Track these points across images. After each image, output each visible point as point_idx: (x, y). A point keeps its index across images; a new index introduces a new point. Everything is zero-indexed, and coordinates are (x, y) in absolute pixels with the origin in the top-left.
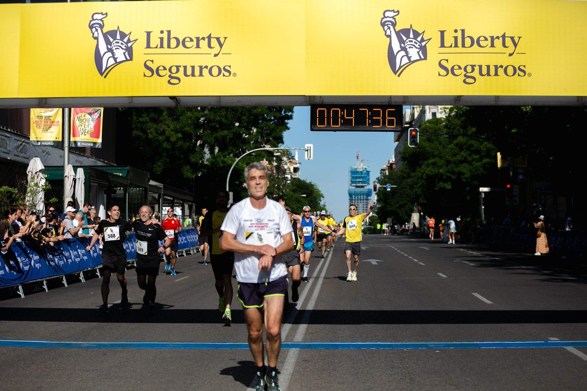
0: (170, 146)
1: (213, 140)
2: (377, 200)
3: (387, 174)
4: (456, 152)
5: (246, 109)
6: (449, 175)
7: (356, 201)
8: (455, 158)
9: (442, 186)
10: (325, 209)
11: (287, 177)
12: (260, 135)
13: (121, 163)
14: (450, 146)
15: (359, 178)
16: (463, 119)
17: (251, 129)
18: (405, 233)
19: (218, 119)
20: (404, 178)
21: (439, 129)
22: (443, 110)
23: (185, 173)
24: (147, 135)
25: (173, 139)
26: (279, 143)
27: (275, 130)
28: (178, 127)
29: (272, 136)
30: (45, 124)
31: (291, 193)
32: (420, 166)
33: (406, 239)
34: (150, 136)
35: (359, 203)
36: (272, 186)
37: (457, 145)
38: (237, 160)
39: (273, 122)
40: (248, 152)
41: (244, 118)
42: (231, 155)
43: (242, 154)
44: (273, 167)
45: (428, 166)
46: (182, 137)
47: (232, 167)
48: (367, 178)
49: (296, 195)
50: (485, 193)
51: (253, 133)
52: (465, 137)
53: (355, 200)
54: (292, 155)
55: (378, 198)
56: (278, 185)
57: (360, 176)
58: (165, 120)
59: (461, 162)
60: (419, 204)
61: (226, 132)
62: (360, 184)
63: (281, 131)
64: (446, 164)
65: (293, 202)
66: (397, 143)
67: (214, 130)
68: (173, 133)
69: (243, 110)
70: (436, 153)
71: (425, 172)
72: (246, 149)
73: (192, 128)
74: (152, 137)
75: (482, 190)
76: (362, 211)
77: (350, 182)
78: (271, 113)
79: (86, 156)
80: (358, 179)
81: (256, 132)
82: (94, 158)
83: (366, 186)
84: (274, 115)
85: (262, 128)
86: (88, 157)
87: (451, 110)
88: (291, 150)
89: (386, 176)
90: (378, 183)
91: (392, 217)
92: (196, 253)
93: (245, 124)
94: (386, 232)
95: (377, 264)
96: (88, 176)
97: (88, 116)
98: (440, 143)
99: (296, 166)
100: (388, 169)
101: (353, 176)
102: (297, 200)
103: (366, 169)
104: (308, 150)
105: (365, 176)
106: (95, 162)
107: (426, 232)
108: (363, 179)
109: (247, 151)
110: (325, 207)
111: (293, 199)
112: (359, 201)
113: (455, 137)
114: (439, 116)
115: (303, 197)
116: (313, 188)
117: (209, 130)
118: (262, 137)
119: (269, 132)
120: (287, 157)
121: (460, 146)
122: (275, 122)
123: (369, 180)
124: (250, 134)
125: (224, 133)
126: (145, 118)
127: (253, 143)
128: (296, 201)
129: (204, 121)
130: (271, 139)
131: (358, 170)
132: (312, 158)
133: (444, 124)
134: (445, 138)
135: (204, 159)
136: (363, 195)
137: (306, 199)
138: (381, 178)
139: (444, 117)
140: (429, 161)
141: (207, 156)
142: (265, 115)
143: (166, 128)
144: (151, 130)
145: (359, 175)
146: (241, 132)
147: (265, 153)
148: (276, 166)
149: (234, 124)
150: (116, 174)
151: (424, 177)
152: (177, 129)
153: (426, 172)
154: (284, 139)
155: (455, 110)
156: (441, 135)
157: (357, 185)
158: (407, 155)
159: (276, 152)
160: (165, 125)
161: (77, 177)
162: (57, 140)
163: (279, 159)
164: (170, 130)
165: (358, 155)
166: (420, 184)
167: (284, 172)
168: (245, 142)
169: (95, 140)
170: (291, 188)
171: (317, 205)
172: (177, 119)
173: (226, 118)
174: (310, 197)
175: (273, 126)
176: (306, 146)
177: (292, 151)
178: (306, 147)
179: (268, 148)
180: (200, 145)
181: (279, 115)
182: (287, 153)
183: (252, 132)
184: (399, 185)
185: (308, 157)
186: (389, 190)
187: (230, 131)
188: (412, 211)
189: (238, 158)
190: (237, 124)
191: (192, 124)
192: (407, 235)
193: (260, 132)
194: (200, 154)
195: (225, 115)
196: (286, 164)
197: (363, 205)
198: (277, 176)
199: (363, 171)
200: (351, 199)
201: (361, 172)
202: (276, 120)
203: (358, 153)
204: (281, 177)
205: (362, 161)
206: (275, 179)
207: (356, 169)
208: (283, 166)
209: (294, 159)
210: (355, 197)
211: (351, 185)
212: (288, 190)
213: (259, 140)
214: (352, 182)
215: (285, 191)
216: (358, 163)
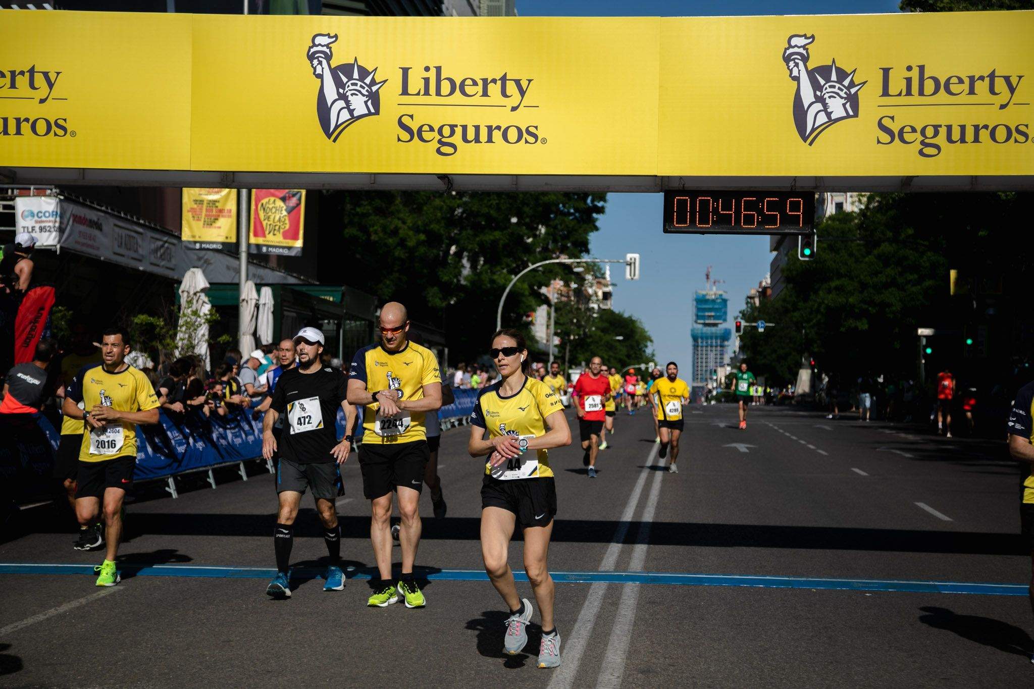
0: (407, 255)
1: (476, 246)
2: (739, 348)
3: (757, 303)
4: (878, 268)
5: (531, 195)
6: (865, 306)
7: (704, 349)
8: (875, 279)
9: (853, 325)
10: (653, 361)
11: (593, 308)
12: (551, 237)
13: (327, 280)
14: (867, 259)
15: (710, 310)
16: (891, 213)
17: (537, 229)
18: (787, 402)
19: (485, 210)
20: (787, 311)
21: (850, 230)
22: (857, 199)
23: (430, 299)
24: (369, 235)
25: (411, 243)
26: (581, 252)
27: (576, 230)
28: (420, 223)
29: (571, 240)
30: (208, 213)
31: (599, 333)
32: (816, 292)
33: (790, 412)
34: (374, 237)
35: (709, 352)
36: (569, 321)
37: (879, 257)
38: (515, 279)
39: (573, 217)
40: (531, 267)
41: (526, 209)
42: (505, 271)
43: (521, 268)
44: (570, 290)
45: (829, 291)
46: (425, 239)
47: (507, 290)
48: (723, 310)
49: (607, 338)
50: (926, 337)
51: (540, 236)
52: (894, 245)
53: (702, 347)
54: (603, 272)
55: (742, 344)
56: (578, 321)
57: (711, 306)
58: (399, 211)
59: (886, 286)
60: (812, 354)
61: (497, 234)
62: (711, 319)
63: (586, 232)
64: (860, 289)
65: (601, 348)
66: (775, 253)
67: (478, 229)
68: (411, 233)
69: (526, 198)
70: (843, 271)
71: (823, 303)
72: (528, 260)
73: (443, 225)
74: (377, 239)
75: (922, 332)
76: (714, 364)
77: (694, 318)
78: (570, 203)
79: (270, 268)
80: (708, 312)
81: (546, 233)
82: (283, 271)
83: (721, 323)
84: (575, 205)
85: (555, 228)
86: (273, 269)
87: (870, 200)
88: (599, 264)
89: (756, 307)
90: (742, 319)
91: (765, 376)
92: (449, 429)
93: (527, 220)
94: (755, 400)
95: (747, 451)
96: (279, 300)
97: (279, 203)
98: (851, 255)
99: (607, 289)
100: (760, 297)
101: (700, 306)
102: (609, 346)
103: (721, 295)
104: (630, 264)
105: (720, 307)
106: (285, 278)
107: (823, 401)
108: (716, 312)
109: (530, 264)
110: (655, 358)
111: (602, 343)
112: (709, 348)
113: (877, 244)
114: (848, 208)
115: (619, 341)
116: (634, 327)
117: (471, 229)
118: (555, 241)
119: (566, 233)
120: (592, 275)
121: (885, 260)
122: (576, 217)
123: (725, 313)
125: (494, 236)
126: (365, 208)
127: (540, 252)
128: (606, 346)
129: (463, 213)
130: (569, 245)
131: (708, 297)
132: (637, 277)
133: (856, 221)
134: (859, 245)
135: (460, 275)
136: (716, 338)
137: (623, 343)
138: (747, 311)
139: (856, 210)
140: (831, 284)
141: (466, 271)
142: (561, 205)
143: (400, 224)
144: (375, 228)
145: (709, 304)
146: (521, 233)
147: (559, 268)
148: (575, 290)
149: (510, 220)
150: (323, 297)
151: (822, 310)
152: (418, 226)
153: (826, 302)
154: (590, 246)
155: (877, 199)
156: (852, 241)
157: (707, 322)
158: (794, 273)
159: (575, 267)
160: (399, 219)
161: (262, 301)
162: (229, 241)
163: (580, 279)
164: (406, 227)
165: (709, 272)
166: (814, 321)
167: (588, 298)
168: (528, 249)
169: (290, 243)
170: (600, 325)
171: (641, 354)
172: (419, 210)
173: (498, 209)
174: (630, 341)
175: (573, 223)
176: (629, 256)
177: (601, 265)
178: (628, 259)
179: (565, 259)
180: (455, 253)
181: (584, 206)
182: (594, 269)
183: (538, 233)
184: (777, 323)
185: (631, 275)
186: (761, 330)
187: (505, 232)
188: (800, 366)
189: (516, 276)
190: (514, 220)
191: (443, 218)
192: (790, 404)
193: (552, 234)
194: (456, 267)
195: (498, 204)
196: (591, 287)
197: (716, 354)
198: (576, 306)
199: (717, 299)
200: (696, 344)
201: (713, 301)
202: (577, 215)
203: (708, 268)
204: (582, 307)
205: (715, 283)
206: (574, 310)
207: (704, 296)
208: (586, 290)
209: (604, 278)
210: (702, 342)
211: (696, 322)
212: (594, 329)
213: (550, 247)
214: (698, 317)
215: (590, 330)
216: (708, 285)
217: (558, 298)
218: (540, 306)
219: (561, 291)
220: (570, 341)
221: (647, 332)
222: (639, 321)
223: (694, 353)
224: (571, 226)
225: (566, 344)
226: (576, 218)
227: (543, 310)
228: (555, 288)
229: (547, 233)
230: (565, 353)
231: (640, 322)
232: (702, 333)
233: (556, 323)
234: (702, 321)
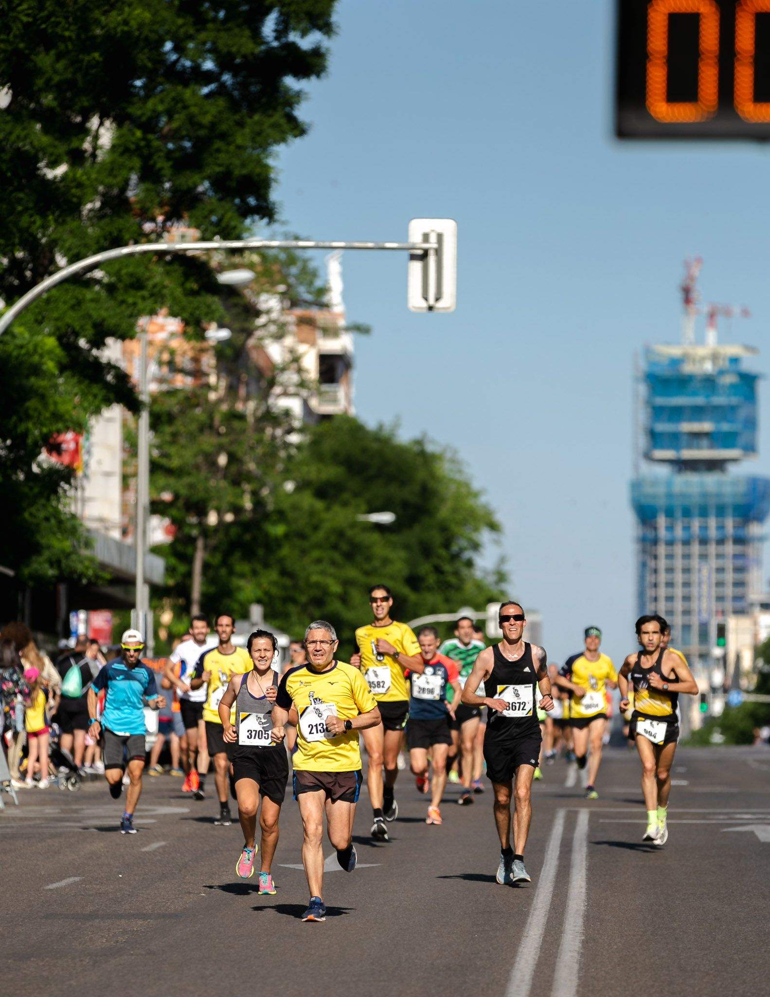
7: (679, 550)
11: (287, 413)
12: (137, 162)
15: (698, 412)
17: (82, 130)
26: (246, 212)
27: (223, 136)
29: (208, 171)
31: (308, 500)
35: (695, 563)
36: (200, 459)
39: (213, 86)
40: (66, 269)
41: (44, 60)
44: (203, 351)
48: (742, 413)
49: (338, 518)
51: (94, 155)
53: (670, 543)
54: (318, 283)
56: (232, 459)
57: (700, 400)
62: (699, 447)
63: (262, 142)
65: (316, 554)
69: (44, 14)
72: (53, 244)
76: (714, 605)
77: (643, 441)
78: (202, 36)
80: (690, 420)
81: (114, 147)
83: (734, 460)
84: (220, 44)
85: (149, 126)
88: (309, 254)
93: (48, 100)
99: (333, 346)
101: (660, 401)
102: (344, 547)
103: (735, 360)
104: (424, 257)
105: (734, 400)
108: (717, 421)
109: (61, 260)
110: (508, 588)
111: (320, 535)
112: (696, 549)
115: (379, 527)
116: (433, 476)
118: (149, 175)
119: (187, 144)
120: (283, 294)
122: (222, 85)
123: (751, 424)
124: (77, 157)
127: (99, 215)
128: (335, 547)
130: (201, 189)
131: (688, 368)
132: (448, 301)
136: (721, 511)
137: (394, 538)
142: (168, 46)
145: (694, 394)
147: (168, 273)
154: (275, 195)
157: (688, 454)
159: (222, 269)
165: (691, 278)
170: (311, 473)
171: (456, 573)
174: (417, 528)
175: (213, 110)
177: (315, 259)
178: (415, 238)
182: (290, 273)
185: (425, 298)
193: (138, 148)
196: (279, 337)
197: (720, 571)
198: (224, 407)
199: (722, 372)
200: (650, 534)
201: (710, 382)
202: (227, 78)
203: (687, 265)
204: (250, 408)
205: (712, 316)
206: (217, 418)
207: (676, 362)
208: (260, 348)
209: (325, 306)
210: (670, 528)
211: (648, 457)
212: (289, 486)
213: (131, 194)
214: (655, 438)
215: (276, 489)
216: (689, 326)
217: (161, 380)
218: (97, 411)
219: (172, 353)
220: (206, 531)
221: (476, 495)
222: (448, 455)
223: (644, 565)
224: (207, 120)
225: (192, 541)
226: (222, 90)
227: (109, 420)
228: (150, 343)
229: (119, 148)
230: (189, 575)
231: (453, 461)
232: (670, 495)
233: (155, 467)
234: (669, 454)
